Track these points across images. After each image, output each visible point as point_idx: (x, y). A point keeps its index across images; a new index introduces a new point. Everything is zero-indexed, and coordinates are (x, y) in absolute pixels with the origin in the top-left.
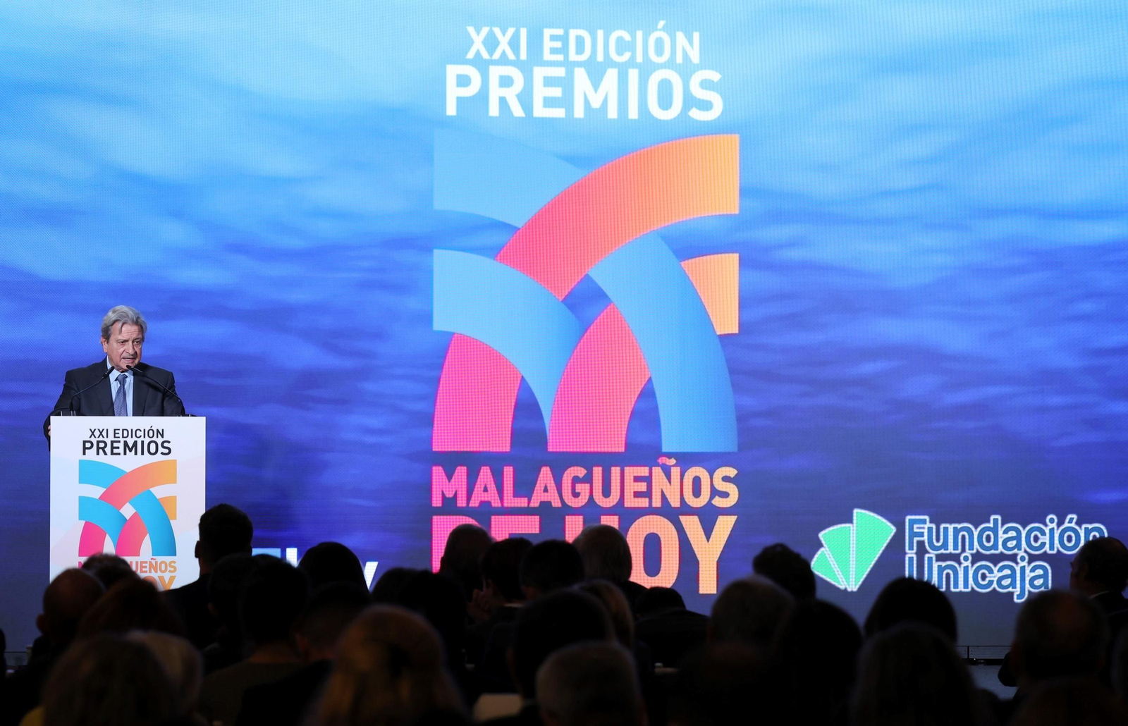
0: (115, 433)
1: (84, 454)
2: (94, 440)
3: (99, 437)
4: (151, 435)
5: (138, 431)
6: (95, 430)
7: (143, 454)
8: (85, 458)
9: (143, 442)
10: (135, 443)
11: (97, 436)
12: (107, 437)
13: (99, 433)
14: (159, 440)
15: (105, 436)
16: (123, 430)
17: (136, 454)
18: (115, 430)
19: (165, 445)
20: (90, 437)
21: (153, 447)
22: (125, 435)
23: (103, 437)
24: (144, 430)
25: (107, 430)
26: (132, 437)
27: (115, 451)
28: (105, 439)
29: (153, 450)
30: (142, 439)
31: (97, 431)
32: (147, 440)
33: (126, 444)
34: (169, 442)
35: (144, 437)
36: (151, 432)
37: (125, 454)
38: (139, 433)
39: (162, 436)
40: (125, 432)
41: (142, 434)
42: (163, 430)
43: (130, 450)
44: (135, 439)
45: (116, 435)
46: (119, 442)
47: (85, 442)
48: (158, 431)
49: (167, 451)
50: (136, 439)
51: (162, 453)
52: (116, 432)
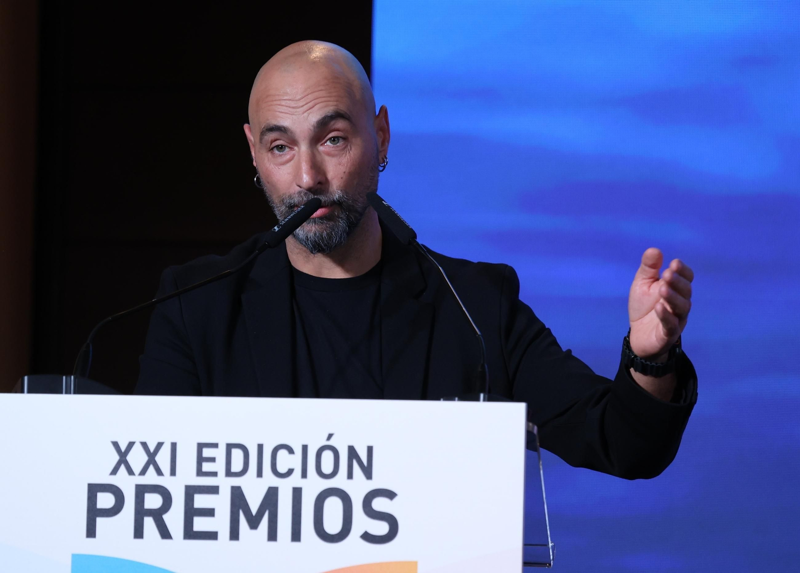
0: (201, 459)
1: (91, 532)
2: (127, 484)
3: (143, 472)
4: (327, 468)
5: (282, 453)
6: (131, 445)
7: (296, 536)
8: (91, 547)
10: (272, 495)
11: (137, 468)
12: (173, 472)
13: (145, 458)
14: (357, 488)
15: (165, 466)
16: (230, 447)
17: (272, 535)
18: (201, 446)
20: (114, 472)
21: (333, 509)
22: (237, 466)
23: (159, 472)
24: (305, 448)
25: (174, 446)
26: (260, 474)
27: (200, 524)
28: (165, 481)
29: (333, 523)
31: (138, 450)
34: (391, 495)
35: (304, 475)
36: (328, 456)
37: (234, 535)
38: (285, 461)
39: (368, 472)
40: (237, 454)
41: (295, 461)
42: (370, 450)
43: (254, 523)
45: (206, 467)
46: (214, 490)
47: (94, 490)
48: (352, 453)
50: (275, 482)
51: (368, 537)
52: (207, 452)
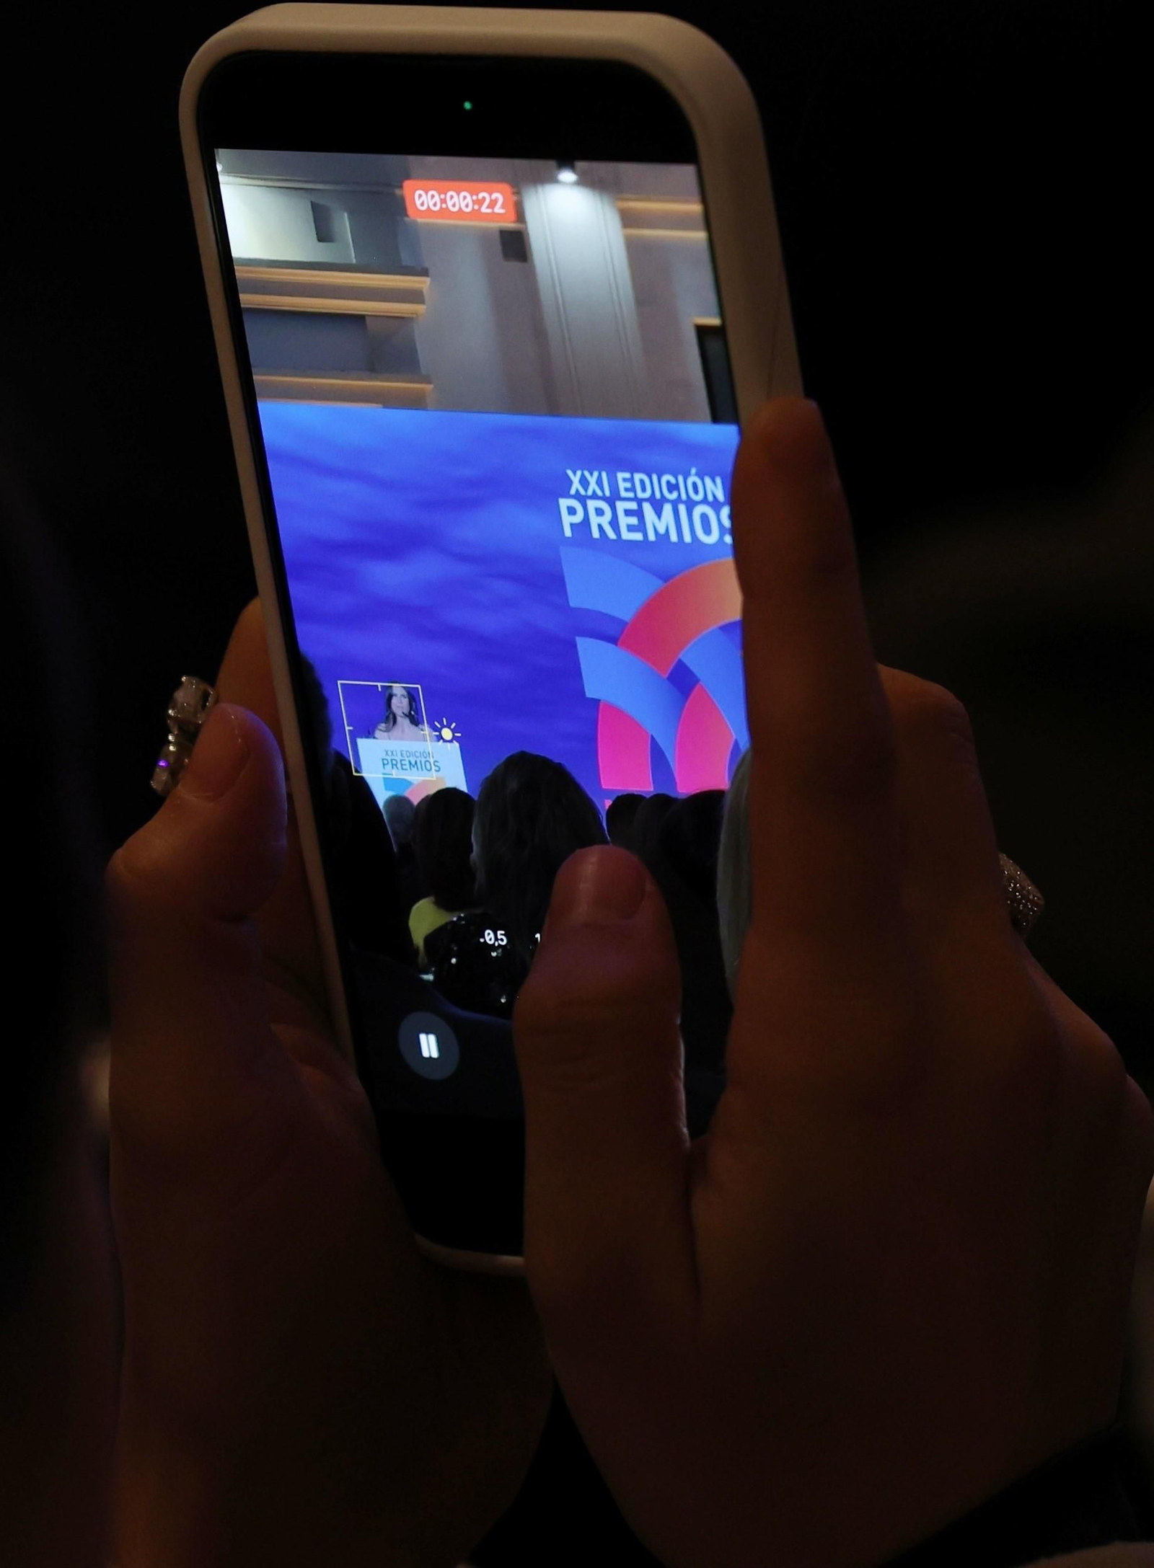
0: (402, 755)
2: (389, 758)
9: (421, 762)
19: (436, 764)
28: (396, 758)
30: (420, 758)
32: (423, 760)
33: (410, 763)
44: (415, 759)
49: (437, 769)
